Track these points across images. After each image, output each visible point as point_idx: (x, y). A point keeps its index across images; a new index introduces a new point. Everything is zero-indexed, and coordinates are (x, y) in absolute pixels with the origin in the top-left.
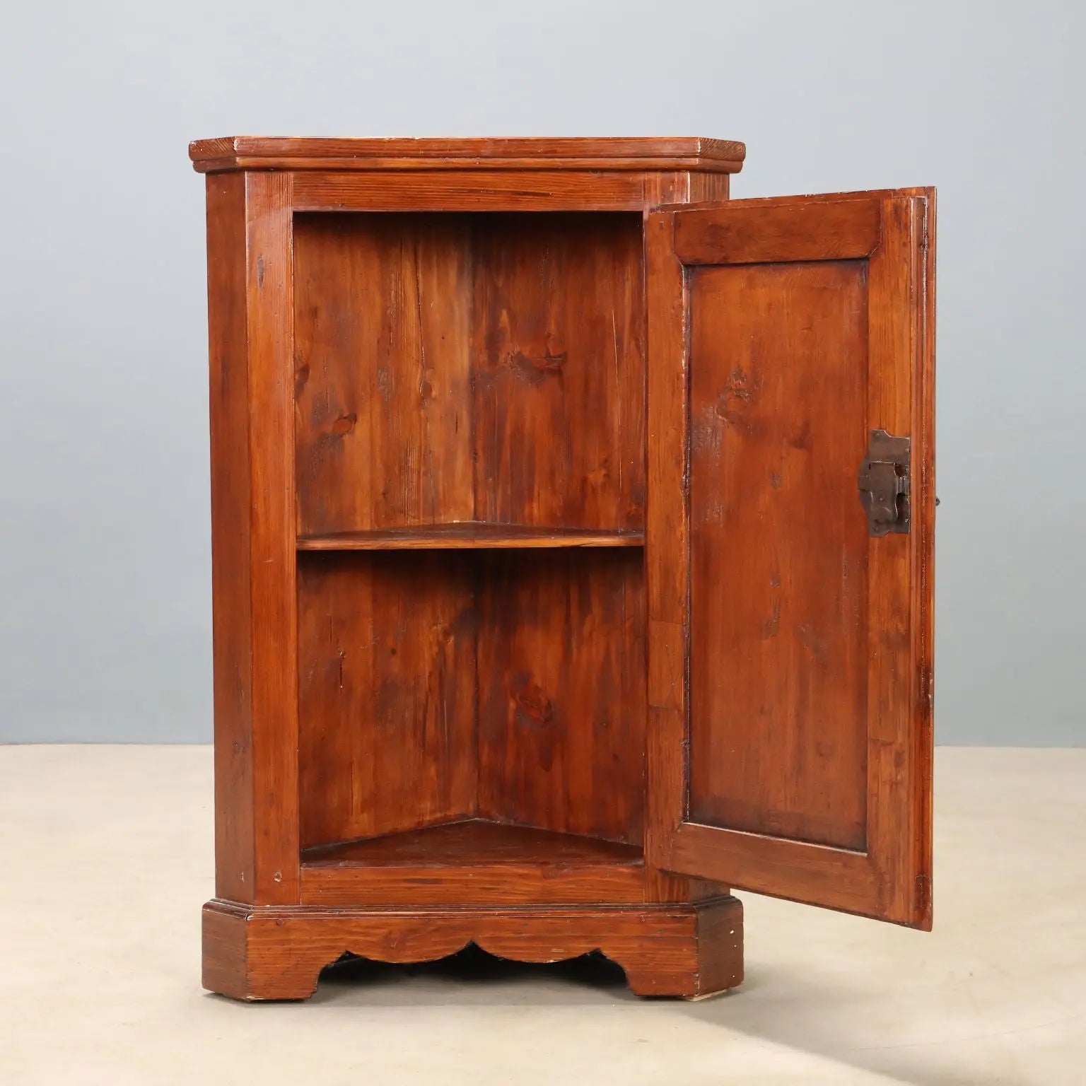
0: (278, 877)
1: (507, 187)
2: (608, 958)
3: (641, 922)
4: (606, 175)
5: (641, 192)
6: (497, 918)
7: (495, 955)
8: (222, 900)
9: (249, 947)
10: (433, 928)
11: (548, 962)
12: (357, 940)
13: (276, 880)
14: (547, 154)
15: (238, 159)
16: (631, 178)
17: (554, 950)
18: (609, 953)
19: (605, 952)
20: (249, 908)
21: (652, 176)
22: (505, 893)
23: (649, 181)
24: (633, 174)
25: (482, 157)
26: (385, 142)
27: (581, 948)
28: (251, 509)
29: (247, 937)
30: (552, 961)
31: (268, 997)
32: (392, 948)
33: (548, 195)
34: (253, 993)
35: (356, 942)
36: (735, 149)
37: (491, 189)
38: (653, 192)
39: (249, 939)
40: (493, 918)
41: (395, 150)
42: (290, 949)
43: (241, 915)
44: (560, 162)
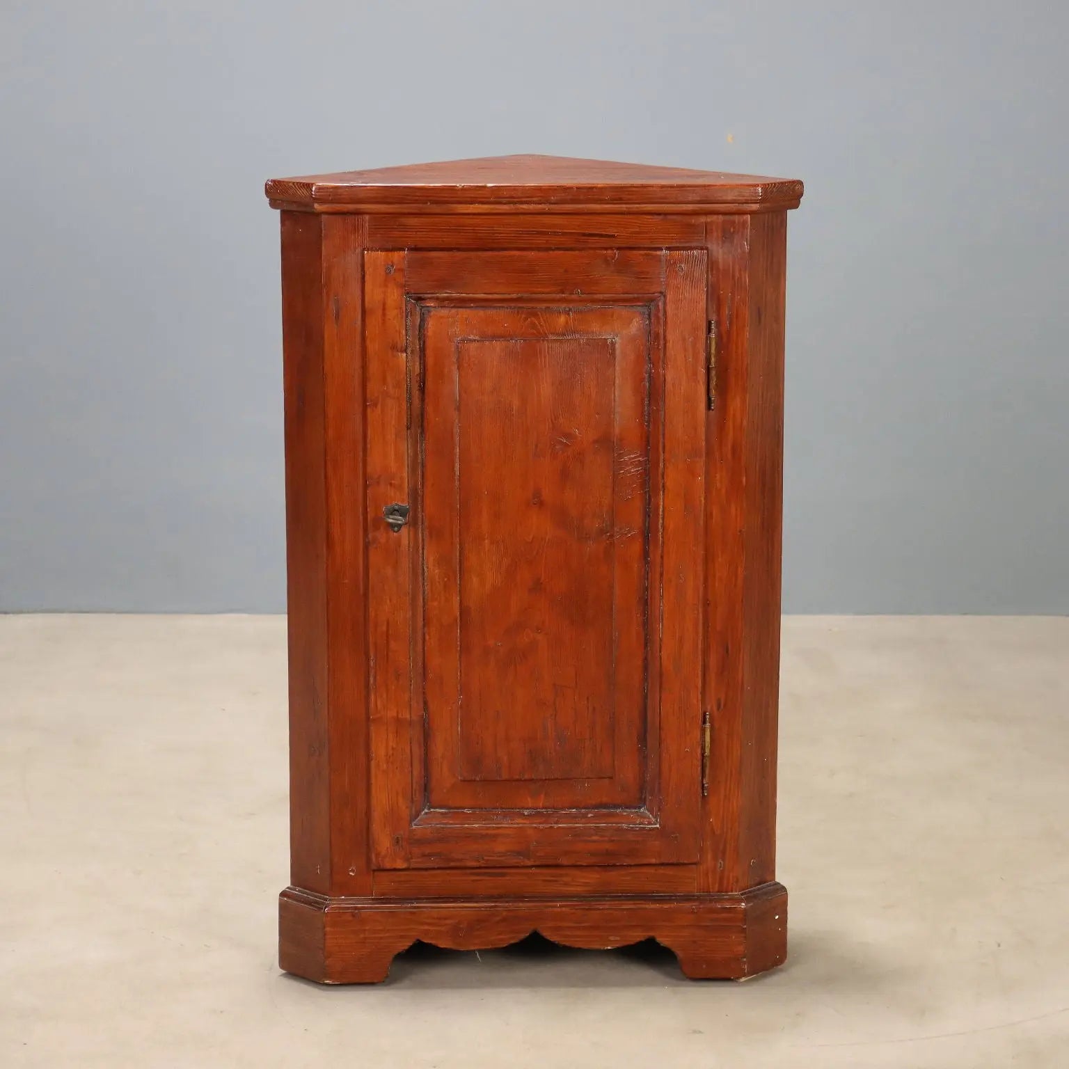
0: (353, 871)
1: (574, 229)
2: (662, 945)
3: (693, 912)
4: (669, 217)
5: (703, 233)
6: (559, 910)
7: (557, 942)
8: (298, 889)
9: (328, 937)
10: (498, 918)
11: (606, 948)
12: (427, 930)
13: (351, 873)
14: (613, 201)
15: (316, 206)
16: (693, 220)
17: (612, 938)
18: (663, 941)
19: (659, 940)
20: (326, 900)
21: (714, 218)
22: (566, 884)
23: (712, 223)
24: (695, 217)
25: (551, 203)
26: (458, 190)
27: (637, 936)
28: (328, 534)
29: (324, 927)
30: (609, 948)
31: (345, 981)
32: (461, 937)
33: (613, 236)
34: (330, 978)
35: (426, 932)
36: (794, 189)
37: (558, 230)
38: (715, 234)
39: (328, 929)
40: (556, 909)
41: (467, 197)
42: (365, 938)
43: (318, 906)
44: (627, 208)
